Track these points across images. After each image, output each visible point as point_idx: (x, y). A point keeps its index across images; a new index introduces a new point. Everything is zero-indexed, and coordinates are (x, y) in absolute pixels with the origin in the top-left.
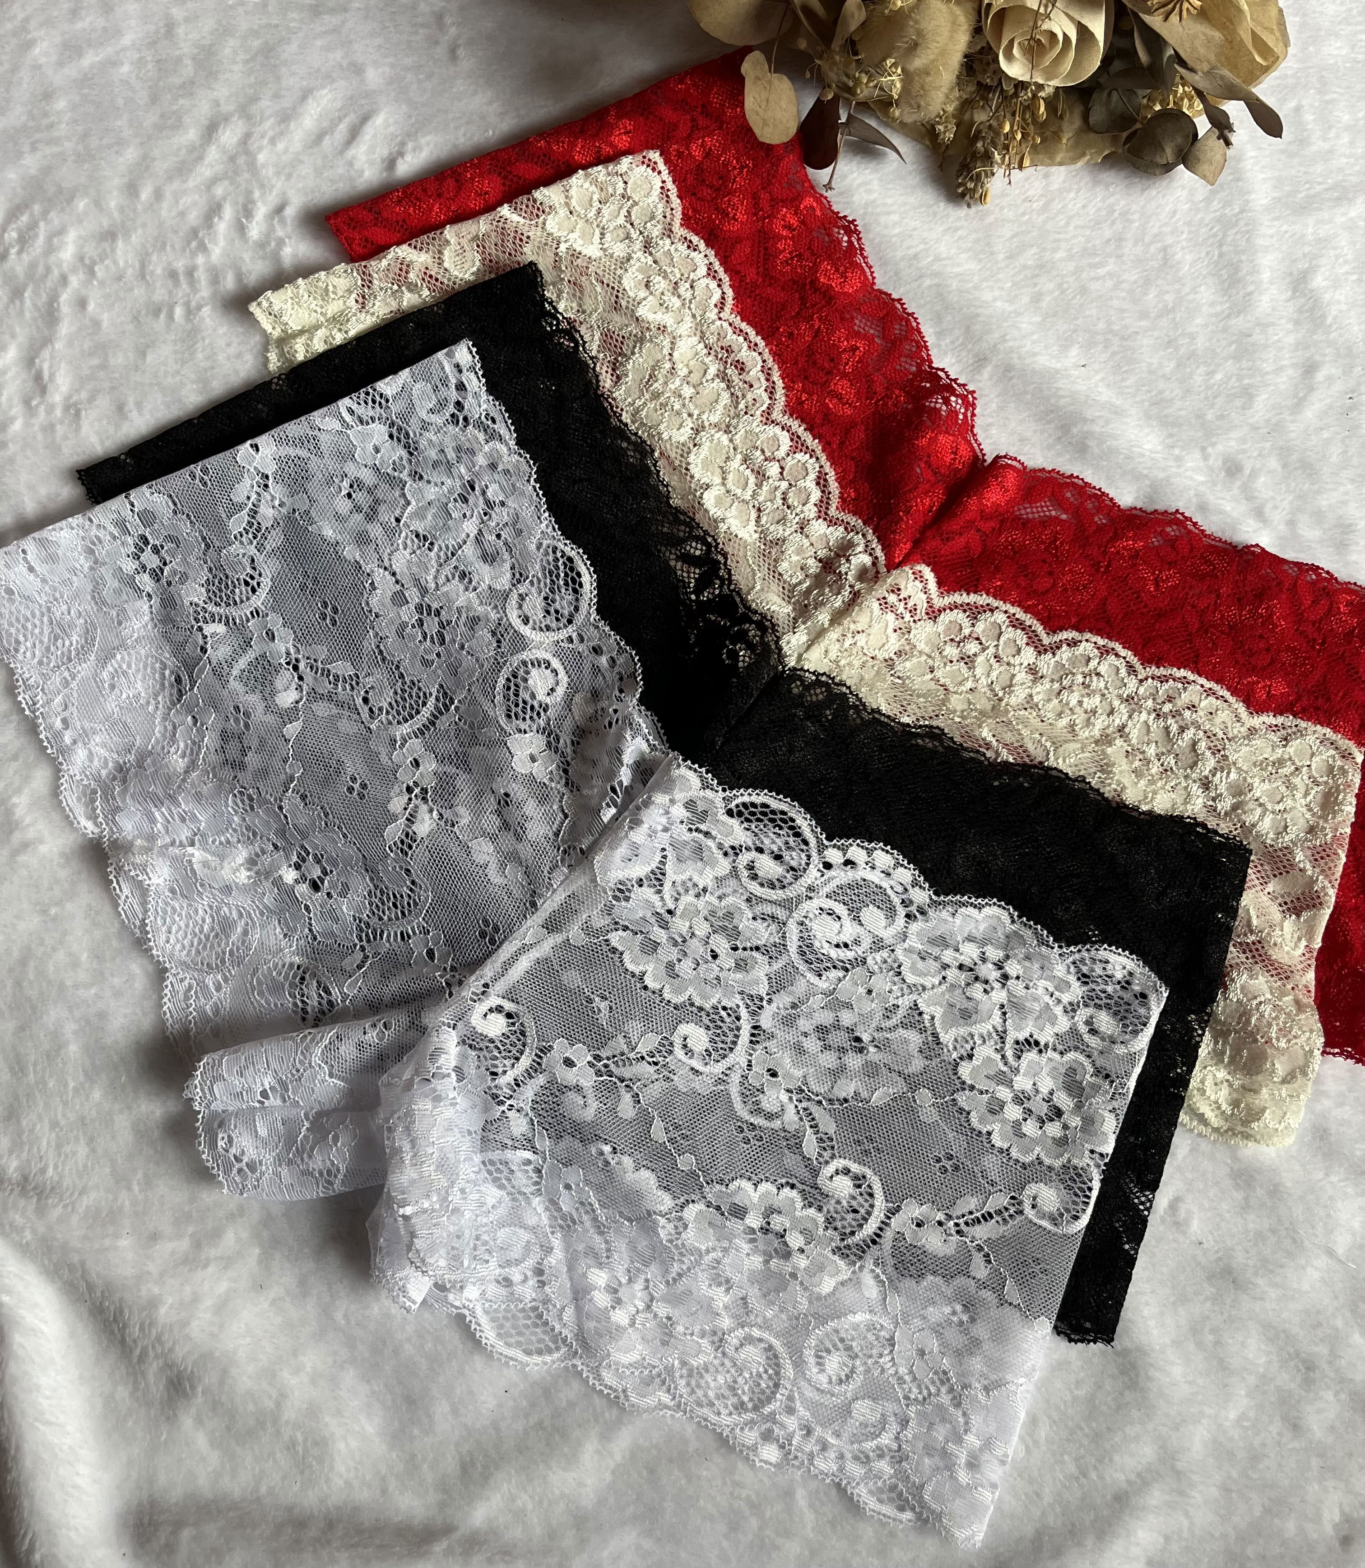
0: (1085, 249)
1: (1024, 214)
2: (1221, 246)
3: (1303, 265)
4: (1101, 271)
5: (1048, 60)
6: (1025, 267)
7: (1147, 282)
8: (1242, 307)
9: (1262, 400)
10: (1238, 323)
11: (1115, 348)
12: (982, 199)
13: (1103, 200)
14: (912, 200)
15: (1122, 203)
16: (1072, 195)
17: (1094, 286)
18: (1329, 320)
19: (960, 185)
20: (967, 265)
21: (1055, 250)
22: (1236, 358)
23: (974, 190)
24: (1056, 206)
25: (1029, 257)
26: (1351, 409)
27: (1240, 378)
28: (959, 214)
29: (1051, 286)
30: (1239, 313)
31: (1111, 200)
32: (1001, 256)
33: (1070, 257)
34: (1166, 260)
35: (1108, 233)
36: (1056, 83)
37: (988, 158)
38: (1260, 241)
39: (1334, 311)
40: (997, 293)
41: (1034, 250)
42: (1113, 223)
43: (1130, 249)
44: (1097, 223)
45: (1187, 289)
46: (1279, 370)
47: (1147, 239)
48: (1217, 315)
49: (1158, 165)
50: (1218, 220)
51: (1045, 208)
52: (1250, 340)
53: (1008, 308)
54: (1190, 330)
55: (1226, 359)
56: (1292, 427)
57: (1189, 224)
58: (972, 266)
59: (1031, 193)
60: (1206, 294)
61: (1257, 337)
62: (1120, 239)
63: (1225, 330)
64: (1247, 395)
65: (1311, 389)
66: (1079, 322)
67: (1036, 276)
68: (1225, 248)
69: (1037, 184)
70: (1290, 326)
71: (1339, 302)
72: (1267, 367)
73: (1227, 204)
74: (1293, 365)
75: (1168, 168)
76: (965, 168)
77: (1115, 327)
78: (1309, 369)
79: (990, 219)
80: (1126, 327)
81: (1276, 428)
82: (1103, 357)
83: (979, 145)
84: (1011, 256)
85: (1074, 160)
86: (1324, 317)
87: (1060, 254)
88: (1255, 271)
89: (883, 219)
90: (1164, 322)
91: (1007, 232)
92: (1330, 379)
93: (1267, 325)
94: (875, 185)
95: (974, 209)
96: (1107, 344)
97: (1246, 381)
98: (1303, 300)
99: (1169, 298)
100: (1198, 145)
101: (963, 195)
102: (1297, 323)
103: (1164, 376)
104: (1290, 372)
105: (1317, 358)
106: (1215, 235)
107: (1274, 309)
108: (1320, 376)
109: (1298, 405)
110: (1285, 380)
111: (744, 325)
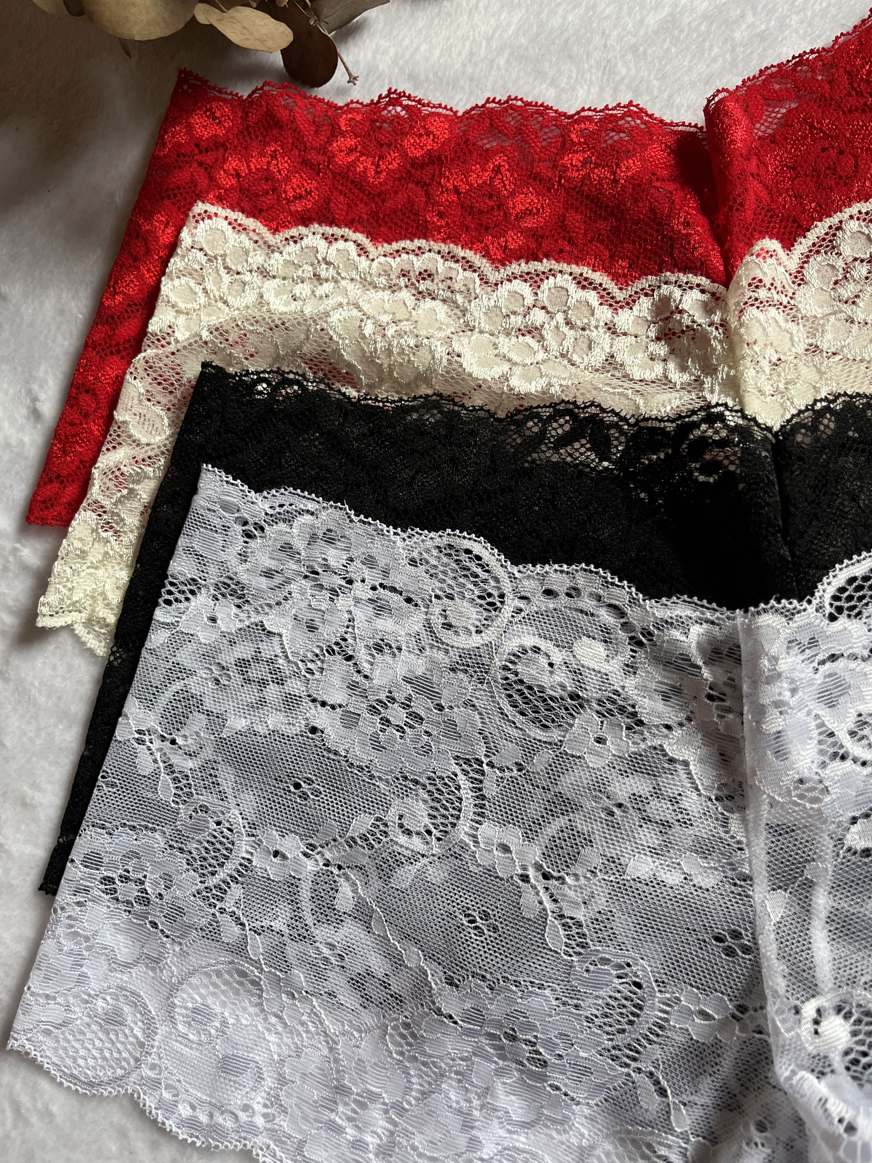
20: (513, 19)
40: (560, 11)
53: (580, 11)
58: (518, 15)
89: (418, 57)
94: (384, 44)
111: (395, 246)
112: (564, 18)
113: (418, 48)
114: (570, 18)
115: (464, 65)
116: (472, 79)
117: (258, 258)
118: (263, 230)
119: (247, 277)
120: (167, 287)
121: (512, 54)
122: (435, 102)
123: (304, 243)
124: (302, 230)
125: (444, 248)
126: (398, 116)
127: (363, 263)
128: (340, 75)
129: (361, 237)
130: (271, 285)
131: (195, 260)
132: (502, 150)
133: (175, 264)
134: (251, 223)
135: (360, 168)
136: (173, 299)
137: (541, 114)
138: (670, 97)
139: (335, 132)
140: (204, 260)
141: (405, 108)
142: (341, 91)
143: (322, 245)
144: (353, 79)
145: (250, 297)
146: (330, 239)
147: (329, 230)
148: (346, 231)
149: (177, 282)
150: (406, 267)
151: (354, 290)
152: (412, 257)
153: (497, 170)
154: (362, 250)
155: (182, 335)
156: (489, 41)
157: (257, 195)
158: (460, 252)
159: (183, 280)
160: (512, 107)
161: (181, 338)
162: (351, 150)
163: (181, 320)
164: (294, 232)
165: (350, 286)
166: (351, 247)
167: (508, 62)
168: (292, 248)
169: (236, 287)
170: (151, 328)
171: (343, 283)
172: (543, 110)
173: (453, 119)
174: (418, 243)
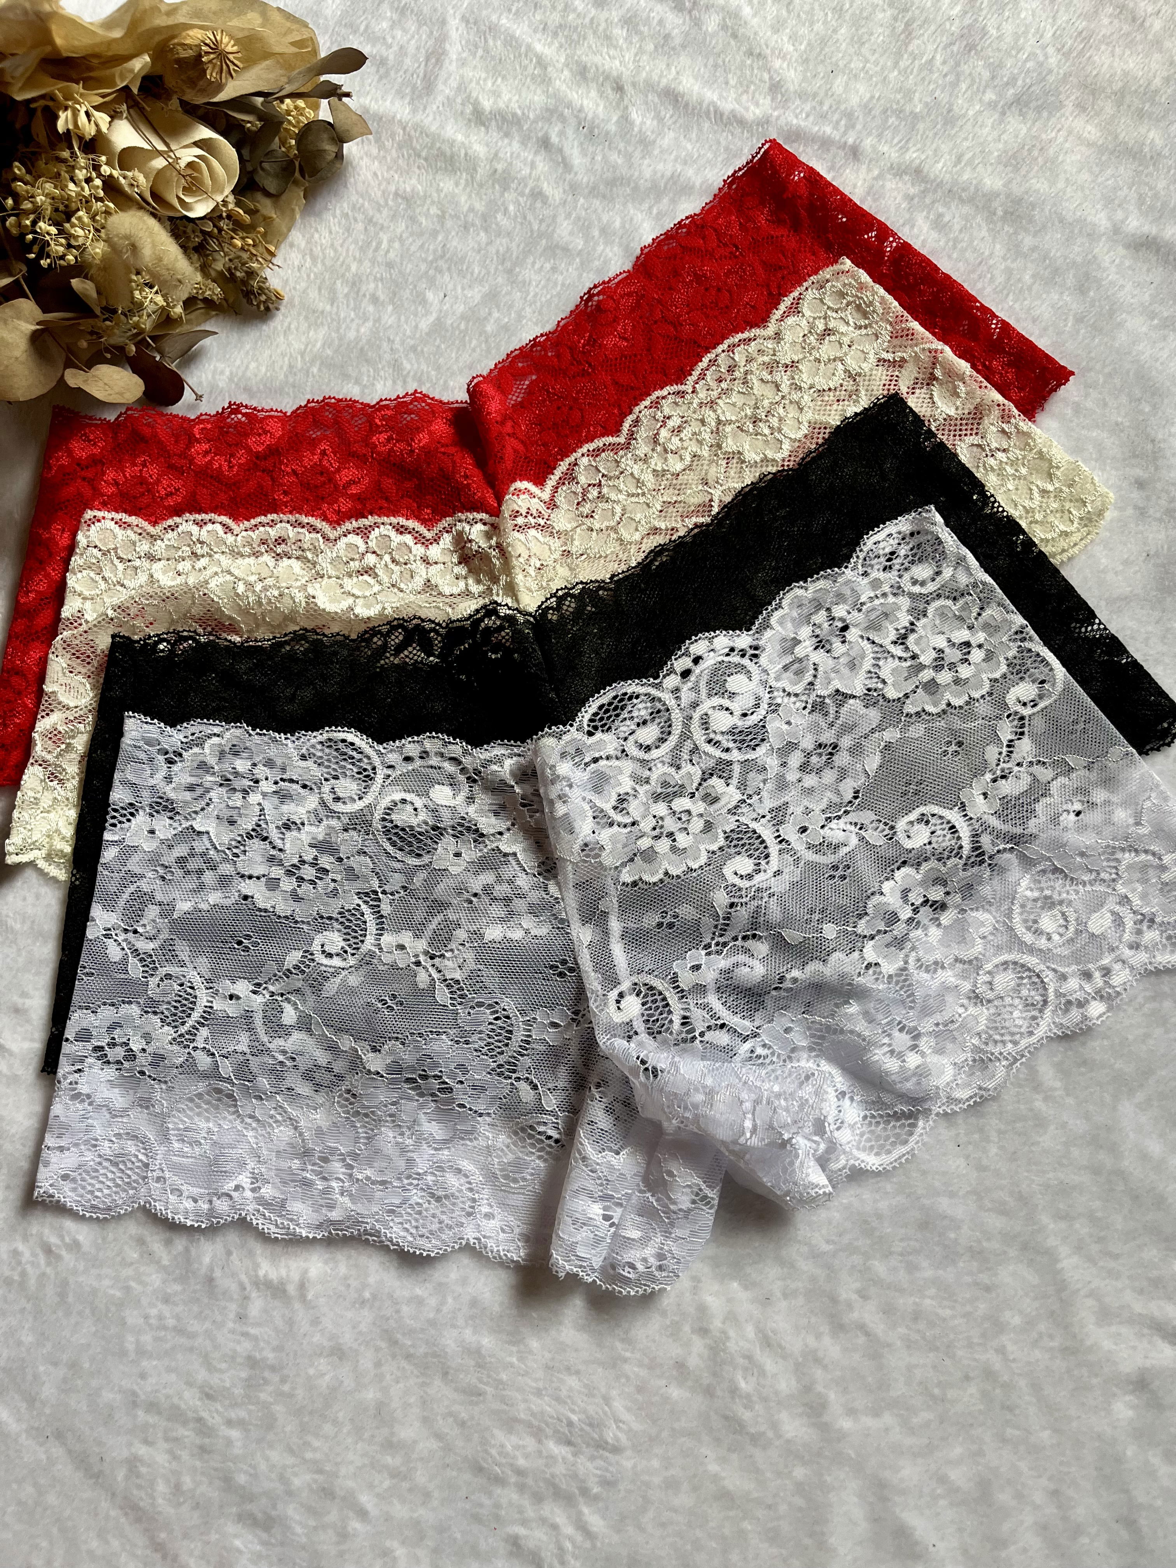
0: (362, 249)
1: (308, 276)
2: (419, 156)
3: (469, 109)
4: (384, 245)
5: (208, 181)
6: (347, 296)
7: (413, 219)
8: (471, 164)
9: (547, 188)
10: (482, 172)
11: (445, 266)
12: (279, 298)
13: (334, 216)
14: (248, 347)
15: (345, 205)
16: (316, 236)
17: (392, 255)
18: (519, 112)
19: (258, 306)
20: (319, 336)
21: (348, 268)
22: (505, 188)
23: (269, 298)
24: (317, 250)
25: (342, 289)
26: (591, 132)
27: (522, 194)
28: (280, 321)
29: (372, 286)
30: (475, 170)
31: (338, 212)
32: (328, 308)
33: (360, 261)
34: (405, 198)
35: (360, 226)
36: (228, 190)
37: (251, 274)
38: (433, 128)
39: (514, 106)
40: (354, 326)
41: (339, 283)
42: (356, 220)
43: (382, 217)
44: (348, 230)
45: (435, 195)
46: (533, 165)
47: (382, 202)
48: (467, 185)
49: (332, 162)
50: (400, 147)
51: (314, 259)
52: (500, 170)
53: (369, 324)
54: (465, 209)
55: (502, 195)
56: (580, 177)
57: (389, 168)
58: (322, 332)
59: (296, 263)
60: (447, 185)
61: (500, 167)
62: (370, 221)
63: (481, 186)
64: (538, 195)
65: (560, 151)
66: (410, 279)
67: (358, 293)
68: (424, 154)
69: (293, 255)
70: (506, 141)
71: (510, 100)
72: (526, 171)
73: (393, 136)
74: (536, 153)
75: (339, 156)
76: (249, 294)
77: (430, 258)
78: (545, 144)
79: (297, 301)
80: (435, 251)
81: (574, 189)
82: (447, 277)
83: (238, 274)
84: (333, 301)
85: (293, 220)
86: (514, 115)
87: (354, 267)
88: (452, 143)
89: (249, 374)
90: (449, 223)
91: (313, 294)
92: (562, 133)
93: (496, 155)
94: (221, 366)
95: (282, 309)
96: (439, 270)
97: (527, 191)
98: (493, 123)
99: (434, 210)
100: (337, 126)
101: (268, 309)
102: (507, 135)
103: (487, 244)
104: (539, 158)
105: (540, 134)
106: (410, 156)
107: (487, 145)
108: (554, 139)
109: (567, 166)
110: (542, 166)
111: (253, 522)
112: (358, 331)
113: (247, 367)
114: (363, 330)
115: (286, 376)
116: (294, 387)
117: (144, 547)
118: (145, 524)
119: (137, 563)
120: (71, 581)
121: (322, 363)
122: (267, 407)
123: (180, 529)
124: (177, 520)
125: (292, 518)
126: (240, 421)
127: (230, 539)
128: (188, 396)
129: (224, 519)
130: (157, 566)
131: (92, 556)
132: (324, 437)
133: (76, 561)
134: (133, 520)
135: (216, 465)
136: (78, 588)
137: (351, 407)
138: (446, 382)
139: (191, 440)
140: (99, 554)
141: (244, 415)
142: (191, 407)
143: (195, 529)
144: (199, 397)
145: (143, 578)
146: (200, 524)
147: (198, 517)
148: (212, 516)
149: (79, 575)
150: (265, 537)
151: (225, 561)
152: (268, 528)
153: (323, 453)
154: (228, 529)
155: (90, 616)
156: (302, 354)
157: (135, 497)
158: (305, 520)
159: (85, 573)
160: (328, 404)
161: (90, 619)
162: (207, 453)
163: (88, 605)
164: (170, 522)
165: (222, 558)
166: (218, 528)
167: (320, 370)
168: (171, 535)
169: (129, 571)
170: (63, 615)
171: (216, 556)
172: (351, 404)
173: (284, 418)
174: (270, 517)
